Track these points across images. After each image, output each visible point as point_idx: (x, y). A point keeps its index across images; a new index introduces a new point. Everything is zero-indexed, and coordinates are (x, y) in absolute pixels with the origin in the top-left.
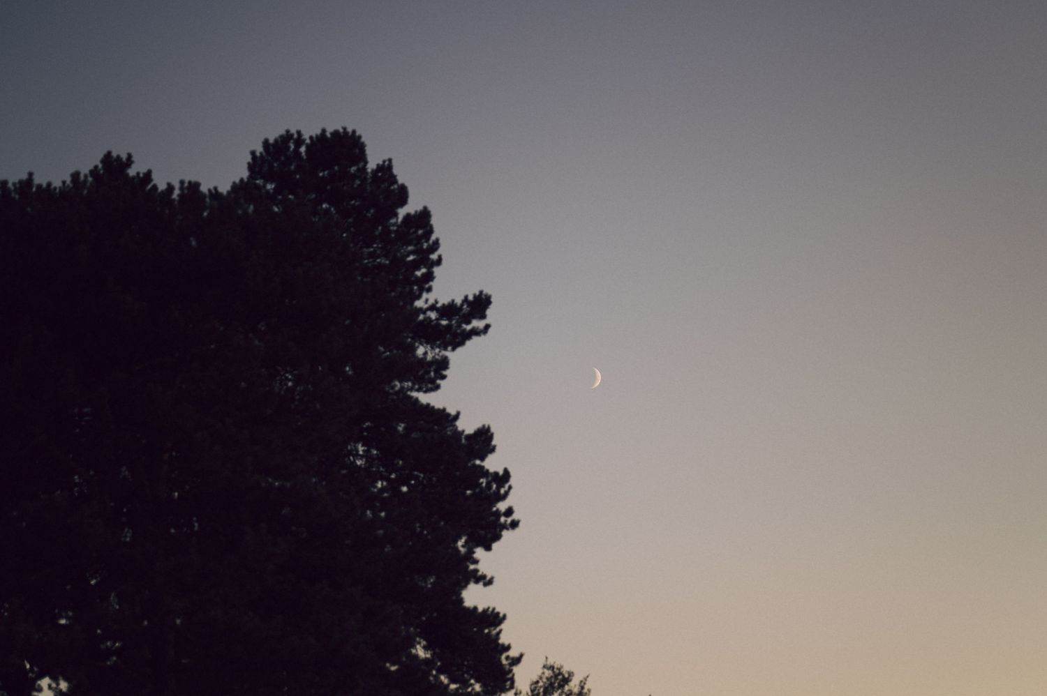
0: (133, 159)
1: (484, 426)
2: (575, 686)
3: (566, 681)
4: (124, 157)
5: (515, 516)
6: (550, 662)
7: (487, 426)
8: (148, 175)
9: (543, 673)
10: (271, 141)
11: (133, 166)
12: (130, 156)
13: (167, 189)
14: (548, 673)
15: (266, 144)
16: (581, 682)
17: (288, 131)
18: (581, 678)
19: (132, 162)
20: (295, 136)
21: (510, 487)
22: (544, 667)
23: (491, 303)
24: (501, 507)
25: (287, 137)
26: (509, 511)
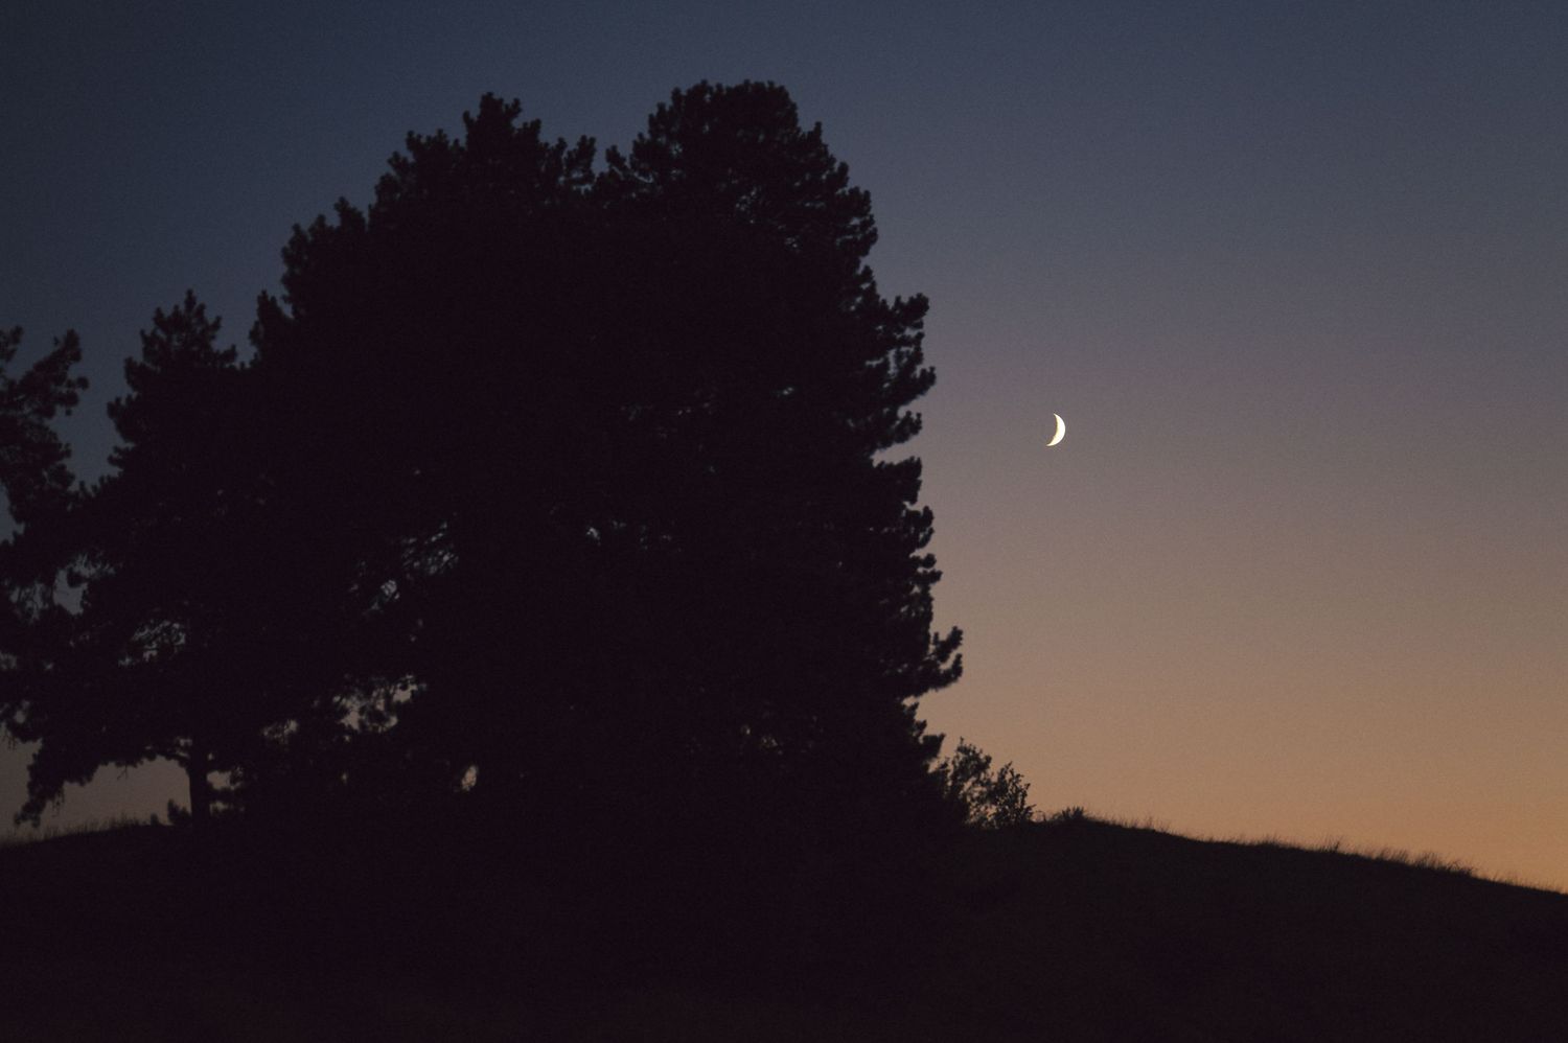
0: (521, 106)
1: (912, 458)
2: (993, 774)
3: (983, 766)
4: (509, 101)
5: (937, 567)
6: (966, 743)
7: (916, 459)
8: (536, 126)
9: (958, 757)
10: (684, 93)
11: (521, 114)
12: (517, 102)
13: (557, 146)
14: (962, 756)
15: (676, 94)
16: (1002, 770)
17: (704, 82)
18: (1002, 766)
19: (520, 110)
20: (715, 89)
21: (931, 531)
22: (959, 749)
23: (927, 308)
24: (921, 553)
25: (702, 88)
26: (930, 560)
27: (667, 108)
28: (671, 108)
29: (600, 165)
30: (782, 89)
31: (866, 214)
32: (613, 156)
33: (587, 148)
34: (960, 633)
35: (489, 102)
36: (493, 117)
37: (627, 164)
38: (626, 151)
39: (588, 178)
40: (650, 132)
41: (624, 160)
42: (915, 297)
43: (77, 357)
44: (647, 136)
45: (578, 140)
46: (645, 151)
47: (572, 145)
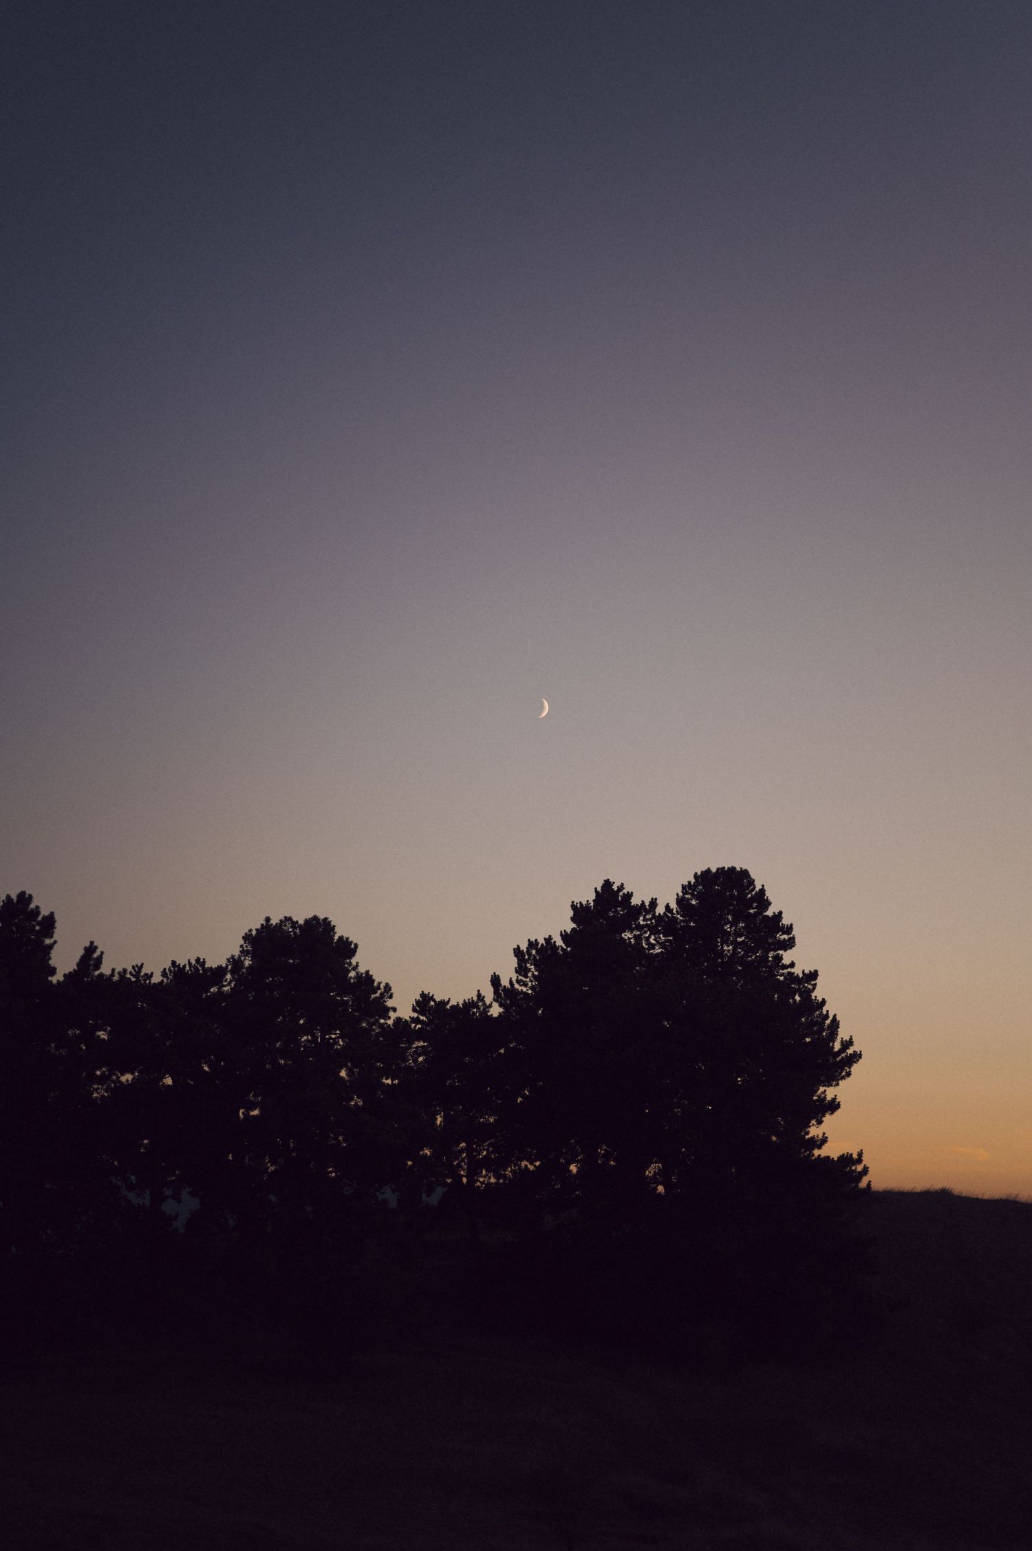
0: (623, 885)
4: (616, 883)
8: (630, 895)
10: (699, 874)
11: (623, 890)
12: (620, 883)
13: (640, 903)
19: (622, 887)
27: (692, 883)
28: (694, 883)
29: (660, 912)
30: (746, 871)
31: (790, 934)
32: (666, 907)
33: (654, 903)
34: (868, 1168)
35: (607, 884)
36: (609, 891)
38: (672, 903)
39: (655, 917)
40: (682, 892)
41: (673, 909)
42: (813, 971)
43: (391, 997)
44: (681, 894)
45: (650, 899)
46: (681, 903)
47: (646, 902)
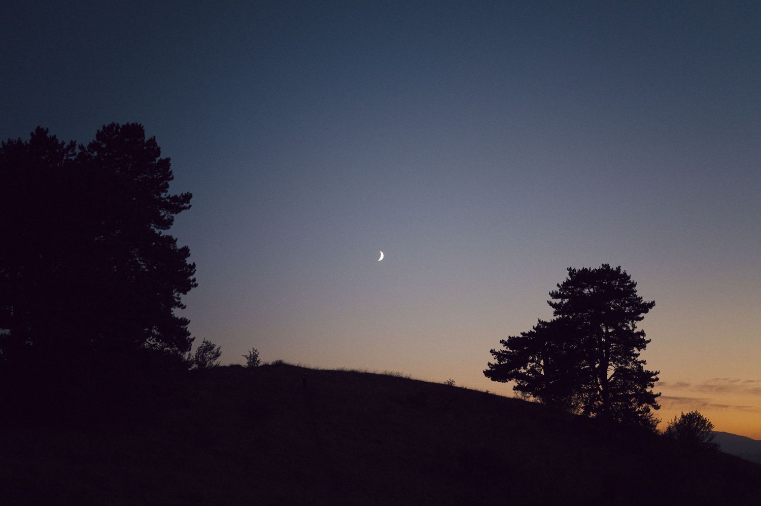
1: (186, 246)
2: (216, 349)
3: (212, 347)
5: (196, 282)
6: (206, 340)
10: (106, 126)
13: (62, 143)
15: (104, 127)
17: (113, 123)
18: (218, 347)
20: (116, 125)
21: (195, 270)
22: (203, 342)
23: (192, 197)
24: (191, 278)
25: (113, 125)
26: (194, 280)
27: (101, 131)
29: (78, 151)
30: (140, 125)
32: (81, 147)
33: (73, 144)
35: (38, 130)
36: (40, 133)
37: (87, 149)
38: (86, 146)
39: (75, 154)
41: (85, 148)
42: (187, 193)
44: (94, 140)
45: (69, 142)
46: (93, 146)
47: (67, 143)
